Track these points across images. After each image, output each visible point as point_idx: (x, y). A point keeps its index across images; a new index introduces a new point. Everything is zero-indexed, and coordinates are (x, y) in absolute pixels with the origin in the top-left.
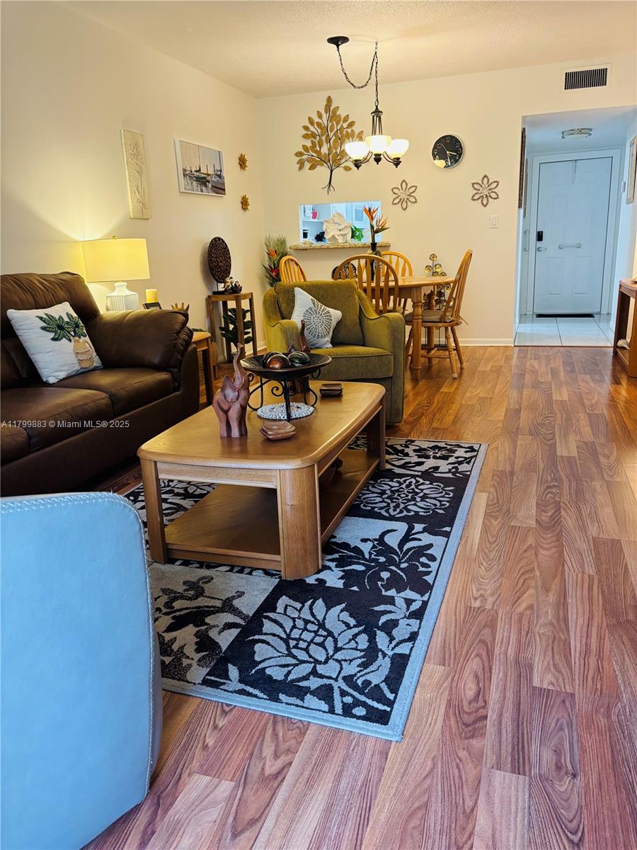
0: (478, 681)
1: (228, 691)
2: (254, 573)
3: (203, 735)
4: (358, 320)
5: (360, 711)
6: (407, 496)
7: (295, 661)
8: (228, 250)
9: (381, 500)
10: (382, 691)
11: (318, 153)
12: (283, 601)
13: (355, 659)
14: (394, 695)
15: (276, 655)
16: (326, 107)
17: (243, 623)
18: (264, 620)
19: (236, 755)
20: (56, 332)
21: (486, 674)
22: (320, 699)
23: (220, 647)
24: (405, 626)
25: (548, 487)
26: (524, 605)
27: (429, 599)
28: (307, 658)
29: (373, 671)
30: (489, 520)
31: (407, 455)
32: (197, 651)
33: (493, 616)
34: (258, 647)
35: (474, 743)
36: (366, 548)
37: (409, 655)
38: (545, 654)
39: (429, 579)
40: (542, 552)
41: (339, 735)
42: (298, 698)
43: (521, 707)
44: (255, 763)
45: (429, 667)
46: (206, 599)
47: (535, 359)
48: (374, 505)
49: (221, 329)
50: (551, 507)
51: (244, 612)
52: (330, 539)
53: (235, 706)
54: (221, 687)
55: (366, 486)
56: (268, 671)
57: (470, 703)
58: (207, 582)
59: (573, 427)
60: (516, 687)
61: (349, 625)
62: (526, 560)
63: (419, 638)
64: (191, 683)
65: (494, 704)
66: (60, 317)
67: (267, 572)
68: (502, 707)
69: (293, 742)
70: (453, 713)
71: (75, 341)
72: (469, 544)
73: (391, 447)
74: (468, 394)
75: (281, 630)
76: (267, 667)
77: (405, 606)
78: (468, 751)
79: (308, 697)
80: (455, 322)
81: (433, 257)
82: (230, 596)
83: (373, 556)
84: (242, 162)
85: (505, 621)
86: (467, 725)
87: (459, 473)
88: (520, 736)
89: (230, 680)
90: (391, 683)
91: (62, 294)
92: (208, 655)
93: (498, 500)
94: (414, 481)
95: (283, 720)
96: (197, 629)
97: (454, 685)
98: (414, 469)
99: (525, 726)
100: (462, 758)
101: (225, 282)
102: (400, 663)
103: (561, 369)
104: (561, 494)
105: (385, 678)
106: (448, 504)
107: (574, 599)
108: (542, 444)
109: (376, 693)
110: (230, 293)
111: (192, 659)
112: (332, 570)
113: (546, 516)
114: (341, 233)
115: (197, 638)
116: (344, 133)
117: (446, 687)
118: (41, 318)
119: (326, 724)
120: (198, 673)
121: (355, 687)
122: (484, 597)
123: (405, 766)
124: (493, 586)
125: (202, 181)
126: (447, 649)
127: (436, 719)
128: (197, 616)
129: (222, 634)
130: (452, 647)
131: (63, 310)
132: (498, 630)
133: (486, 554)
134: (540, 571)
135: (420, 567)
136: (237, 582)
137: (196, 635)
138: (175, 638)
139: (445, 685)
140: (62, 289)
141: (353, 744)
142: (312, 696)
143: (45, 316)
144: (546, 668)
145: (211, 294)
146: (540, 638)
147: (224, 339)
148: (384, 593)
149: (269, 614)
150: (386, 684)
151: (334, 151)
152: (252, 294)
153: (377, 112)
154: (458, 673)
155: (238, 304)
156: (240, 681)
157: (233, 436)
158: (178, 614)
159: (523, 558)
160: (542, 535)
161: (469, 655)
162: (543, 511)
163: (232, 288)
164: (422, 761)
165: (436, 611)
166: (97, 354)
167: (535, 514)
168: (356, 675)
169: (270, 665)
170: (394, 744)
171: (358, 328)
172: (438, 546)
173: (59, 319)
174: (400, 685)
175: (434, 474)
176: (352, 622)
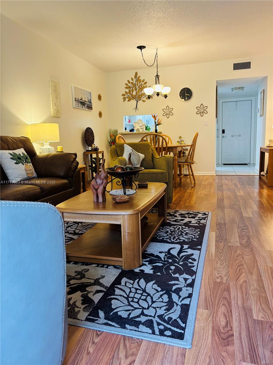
0: (226, 317)
1: (99, 324)
2: (109, 267)
3: (87, 347)
4: (151, 159)
5: (168, 333)
6: (178, 233)
7: (132, 308)
8: (93, 133)
9: (166, 235)
10: (178, 323)
11: (132, 94)
12: (124, 280)
13: (162, 307)
14: (184, 324)
15: (122, 305)
16: (135, 76)
17: (105, 290)
18: (115, 289)
19: (105, 357)
20: (17, 161)
21: (229, 314)
22: (147, 327)
23: (94, 302)
24: (185, 291)
25: (242, 229)
26: (241, 281)
27: (195, 278)
28: (138, 306)
29: (172, 313)
30: (218, 243)
31: (176, 216)
32: (83, 304)
33: (228, 286)
34: (113, 302)
35: (229, 348)
36: (162, 256)
37: (190, 305)
38: (257, 303)
39: (194, 269)
40: (245, 256)
41: (159, 345)
42: (135, 327)
43: (250, 330)
44: (116, 361)
45: (200, 310)
46: (86, 279)
47: (226, 180)
48: (163, 237)
49: (89, 166)
50: (245, 237)
51: (105, 285)
52: (144, 252)
53: (103, 331)
54: (96, 322)
55: (159, 229)
56: (119, 313)
57: (224, 328)
58: (86, 272)
59: (248, 206)
60: (245, 320)
61: (158, 291)
62: (238, 261)
63: (193, 296)
64: (80, 320)
65: (236, 328)
66: (19, 154)
67: (115, 267)
68: (240, 330)
69: (135, 350)
70: (216, 333)
71: (26, 165)
72: (210, 253)
73: (168, 213)
74: (199, 193)
75: (124, 293)
76: (118, 311)
77: (184, 281)
78: (227, 352)
79: (141, 326)
80: (192, 163)
81: (180, 137)
82: (98, 278)
83: (166, 259)
84: (100, 97)
85: (234, 288)
86: (224, 340)
87: (201, 224)
88: (252, 344)
89: (100, 318)
90: (182, 318)
91: (20, 145)
92: (88, 306)
93: (220, 235)
94: (181, 227)
95: (129, 339)
96: (82, 293)
97: (214, 319)
98: (180, 222)
99: (253, 339)
100: (224, 356)
101: (92, 146)
102: (185, 309)
103: (238, 183)
104: (249, 232)
105: (179, 316)
106: (198, 237)
107: (265, 278)
108: (236, 212)
109: (175, 324)
110: (94, 151)
111: (80, 308)
112: (147, 266)
113: (244, 241)
114: (141, 127)
115: (82, 298)
116: (143, 86)
117: (210, 321)
118: (11, 154)
119: (151, 340)
120: (83, 315)
121: (164, 321)
122: (221, 277)
123: (195, 361)
124: (225, 272)
125: (83, 104)
126: (208, 302)
127: (208, 337)
128: (82, 287)
129: (95, 295)
130: (210, 301)
131: (21, 151)
132: (231, 293)
133: (219, 258)
134: (246, 265)
135: (189, 264)
136: (101, 271)
137: (82, 296)
138: (71, 298)
139: (209, 319)
140: (20, 143)
141: (167, 350)
142: (142, 326)
143: (12, 153)
144: (258, 310)
145: (85, 151)
146: (253, 296)
147: (91, 170)
148: (173, 276)
149: (117, 286)
150: (180, 319)
151: (138, 94)
152: (103, 151)
153: (157, 76)
154: (215, 313)
155: (97, 156)
156: (105, 319)
157: (99, 201)
158: (72, 286)
159: (237, 259)
160: (244, 249)
161: (219, 304)
162: (243, 239)
163: (95, 149)
164: (204, 358)
165: (200, 283)
166: (35, 172)
167: (238, 240)
168: (164, 314)
169: (120, 310)
170: (187, 350)
171: (152, 163)
172: (196, 254)
173: (19, 155)
174: (187, 319)
175: (190, 224)
176: (159, 289)
